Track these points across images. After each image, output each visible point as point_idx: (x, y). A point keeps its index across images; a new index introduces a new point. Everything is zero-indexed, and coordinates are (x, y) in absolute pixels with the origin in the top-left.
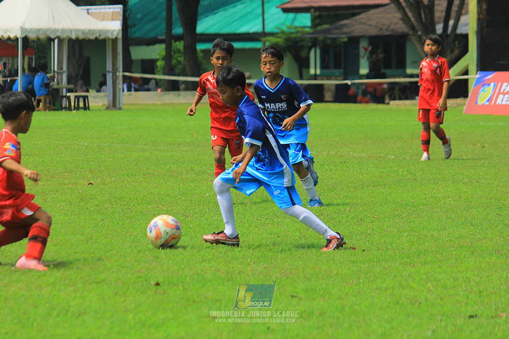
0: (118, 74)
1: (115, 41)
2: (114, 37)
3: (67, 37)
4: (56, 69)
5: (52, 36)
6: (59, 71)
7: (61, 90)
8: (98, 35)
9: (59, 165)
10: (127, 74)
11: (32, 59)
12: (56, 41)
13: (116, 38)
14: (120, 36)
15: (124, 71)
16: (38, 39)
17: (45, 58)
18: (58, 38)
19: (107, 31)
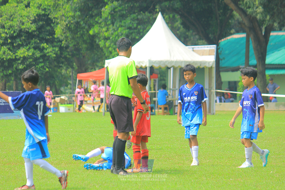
0: (212, 91)
1: (210, 69)
2: (210, 66)
3: (179, 66)
4: (171, 87)
5: (169, 66)
6: (173, 89)
7: (174, 102)
8: (199, 65)
9: (172, 151)
10: (219, 91)
11: (156, 81)
12: (172, 69)
13: (212, 67)
14: (214, 66)
15: (216, 89)
16: (160, 68)
17: (164, 80)
18: (173, 67)
19: (205, 62)
